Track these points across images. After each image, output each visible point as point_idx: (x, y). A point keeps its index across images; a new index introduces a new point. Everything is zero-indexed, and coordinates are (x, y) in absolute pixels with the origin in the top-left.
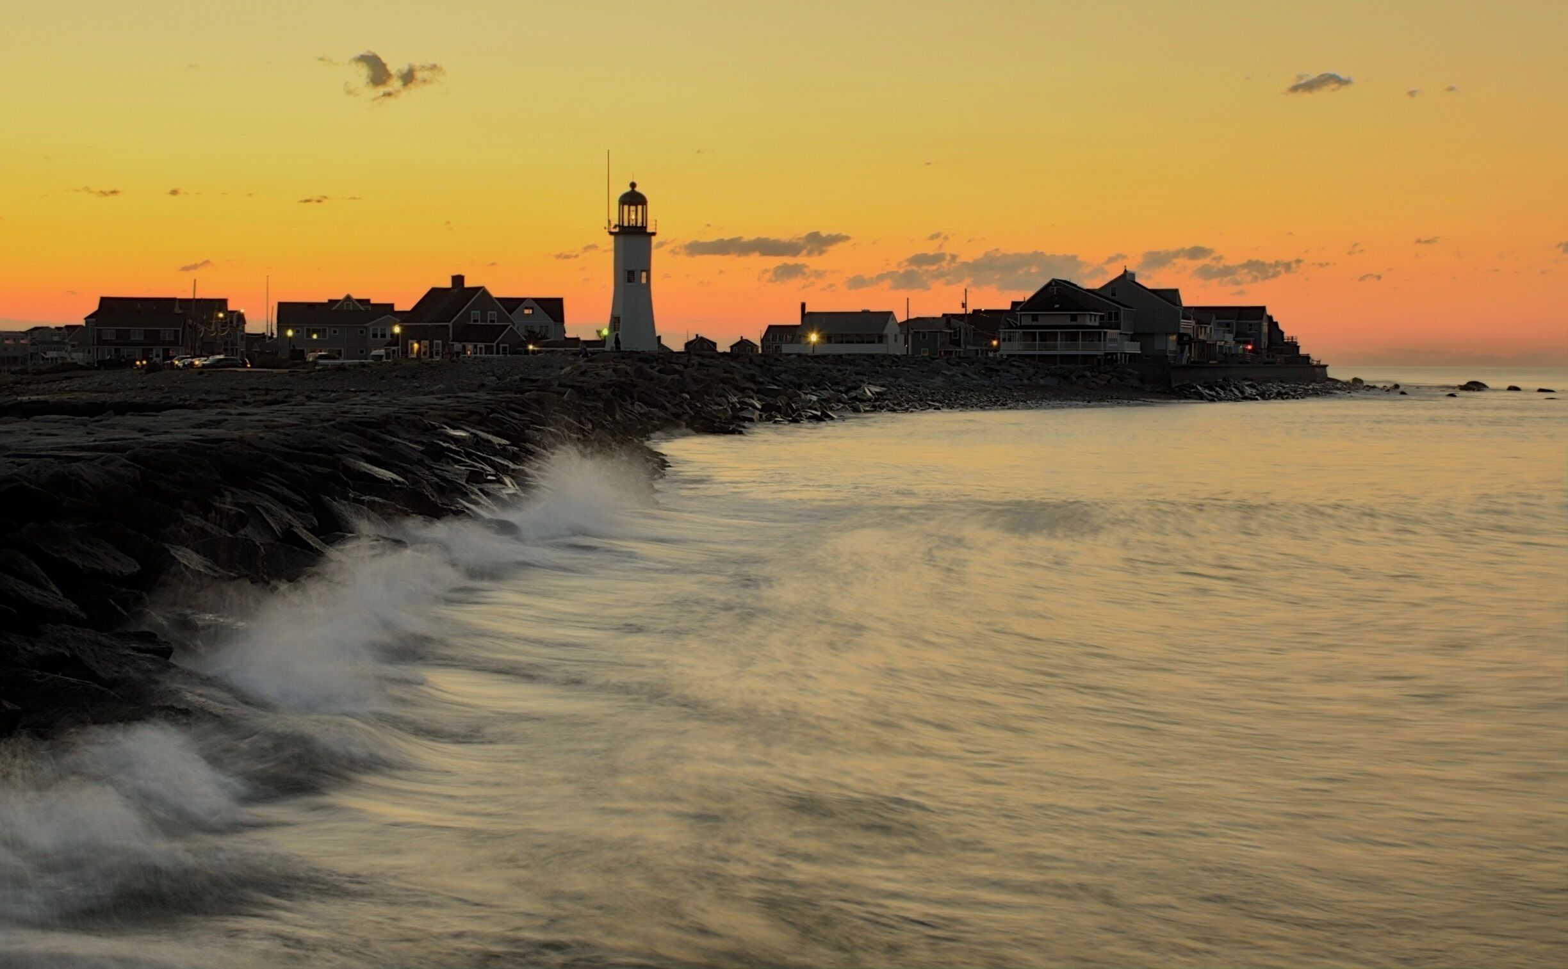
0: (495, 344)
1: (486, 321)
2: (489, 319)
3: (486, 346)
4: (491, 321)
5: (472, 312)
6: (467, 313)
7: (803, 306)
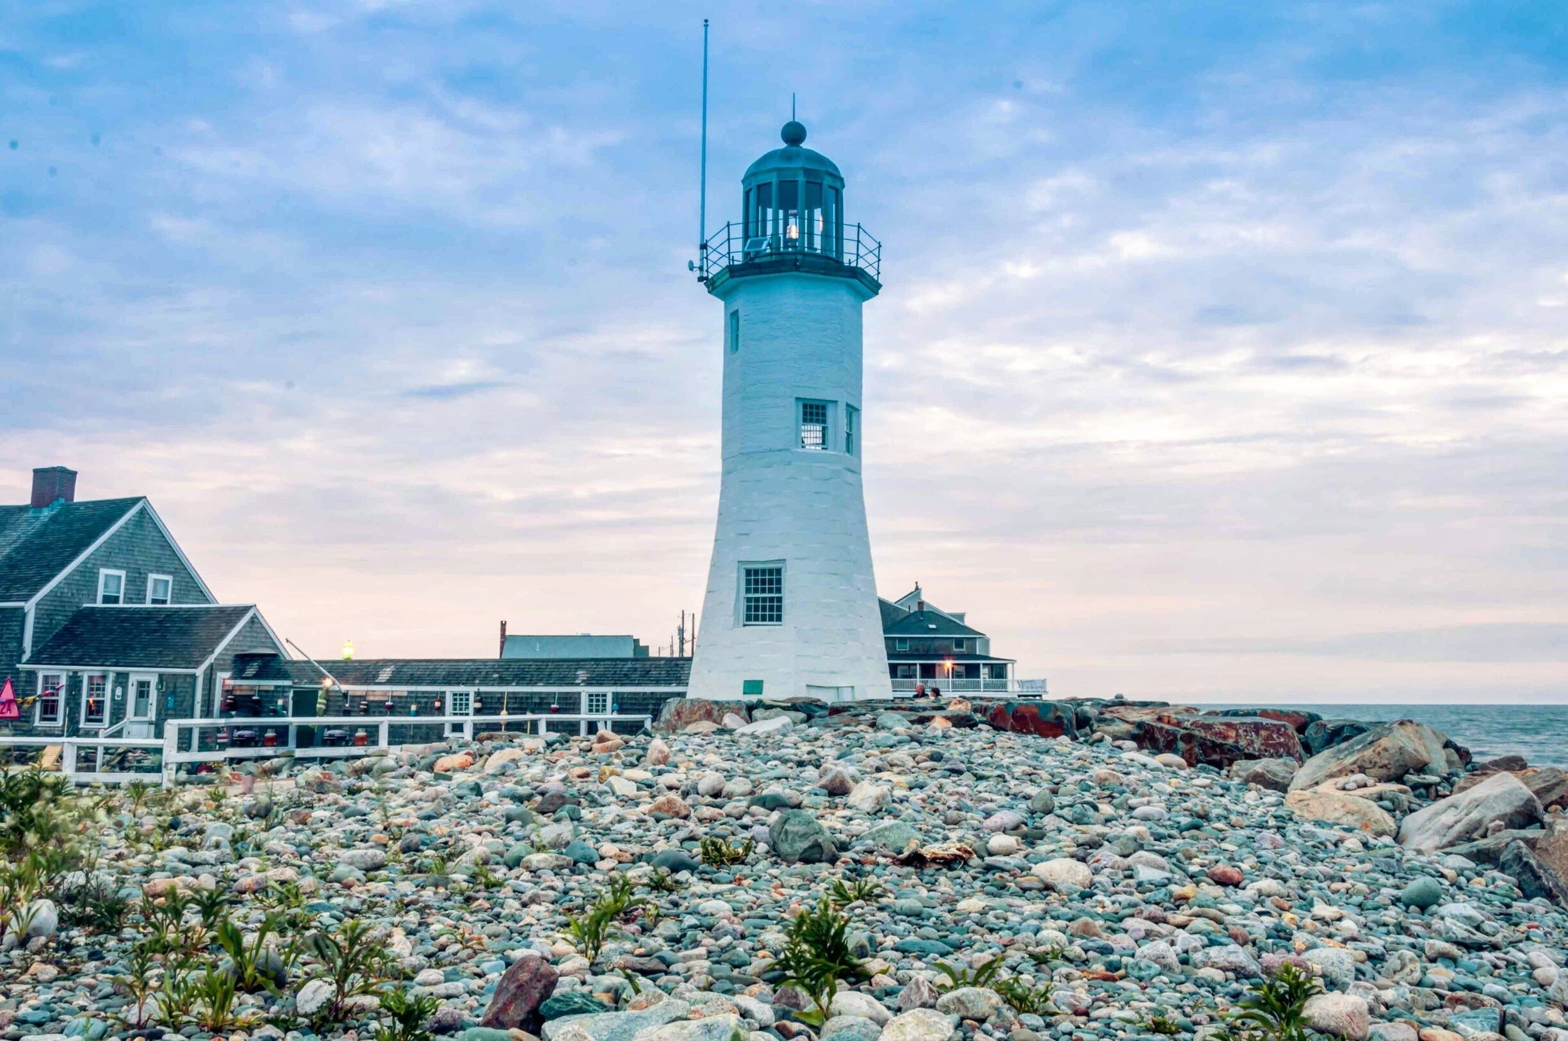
0: (200, 672)
1: (142, 600)
2: (149, 595)
3: (161, 676)
4: (154, 601)
5: (103, 572)
6: (88, 576)
7: (503, 625)
